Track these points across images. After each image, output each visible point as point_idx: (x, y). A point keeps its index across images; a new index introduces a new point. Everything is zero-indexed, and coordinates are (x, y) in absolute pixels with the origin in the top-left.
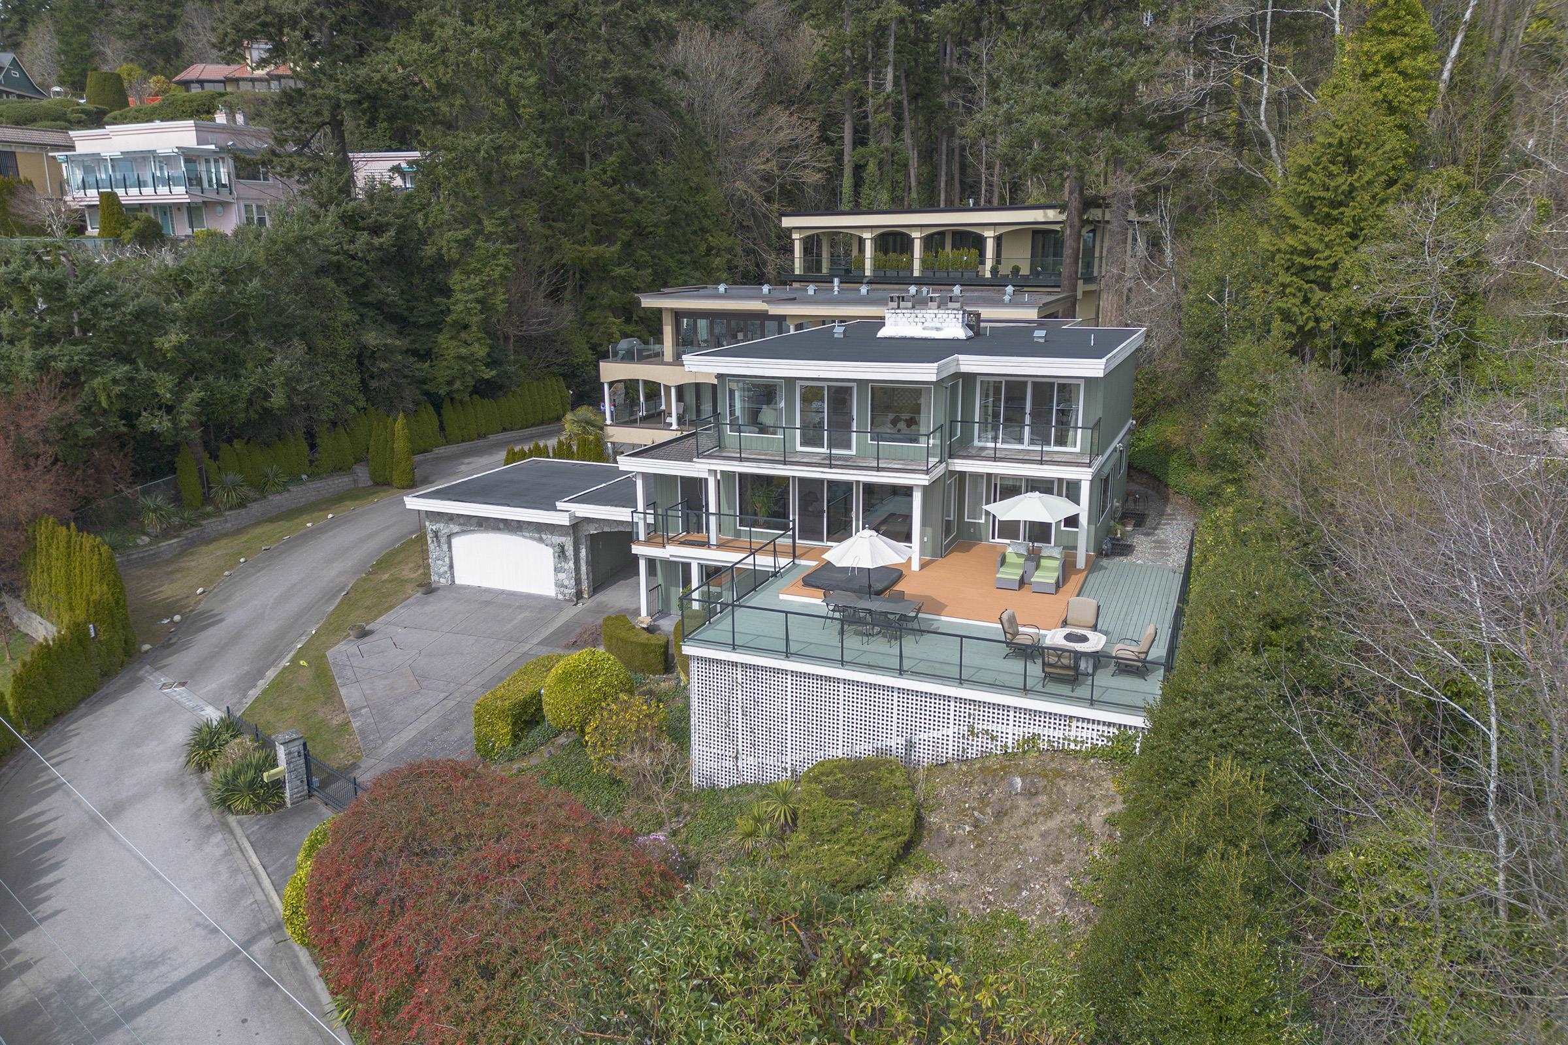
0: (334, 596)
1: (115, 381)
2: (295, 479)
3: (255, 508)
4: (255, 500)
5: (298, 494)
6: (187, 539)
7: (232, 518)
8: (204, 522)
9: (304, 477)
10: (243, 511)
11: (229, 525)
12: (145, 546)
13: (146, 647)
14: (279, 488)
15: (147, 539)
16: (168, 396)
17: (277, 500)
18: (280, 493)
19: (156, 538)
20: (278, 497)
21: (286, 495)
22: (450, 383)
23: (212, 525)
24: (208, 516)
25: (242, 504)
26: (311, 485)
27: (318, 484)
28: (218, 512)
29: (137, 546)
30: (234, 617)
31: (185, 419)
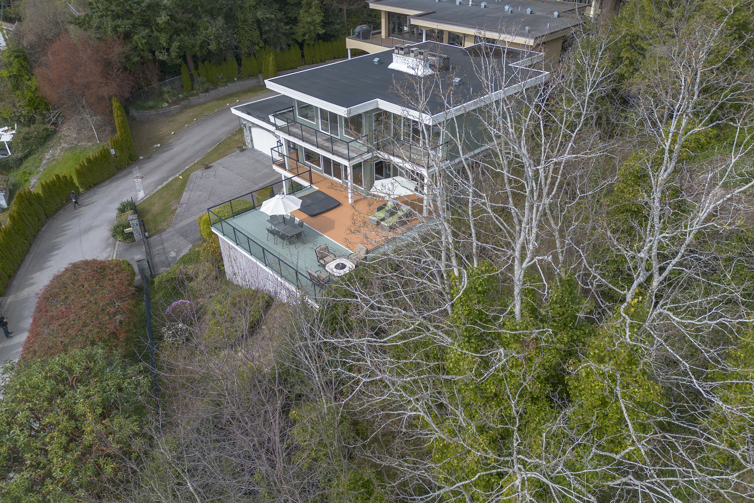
0: (215, 144)
1: (143, 37)
2: (230, 80)
3: (213, 93)
4: (213, 89)
5: (231, 87)
6: (183, 105)
7: (203, 97)
8: (190, 98)
9: (236, 79)
10: (207, 94)
11: (201, 100)
12: (165, 108)
13: (141, 158)
14: (224, 84)
15: (166, 104)
16: (165, 44)
17: (222, 90)
18: (223, 86)
19: (170, 105)
20: (223, 88)
21: (227, 87)
22: (304, 35)
23: (193, 100)
24: (193, 95)
25: (207, 91)
26: (238, 83)
27: (241, 83)
28: (197, 94)
29: (162, 107)
30: (177, 149)
31: (174, 55)
